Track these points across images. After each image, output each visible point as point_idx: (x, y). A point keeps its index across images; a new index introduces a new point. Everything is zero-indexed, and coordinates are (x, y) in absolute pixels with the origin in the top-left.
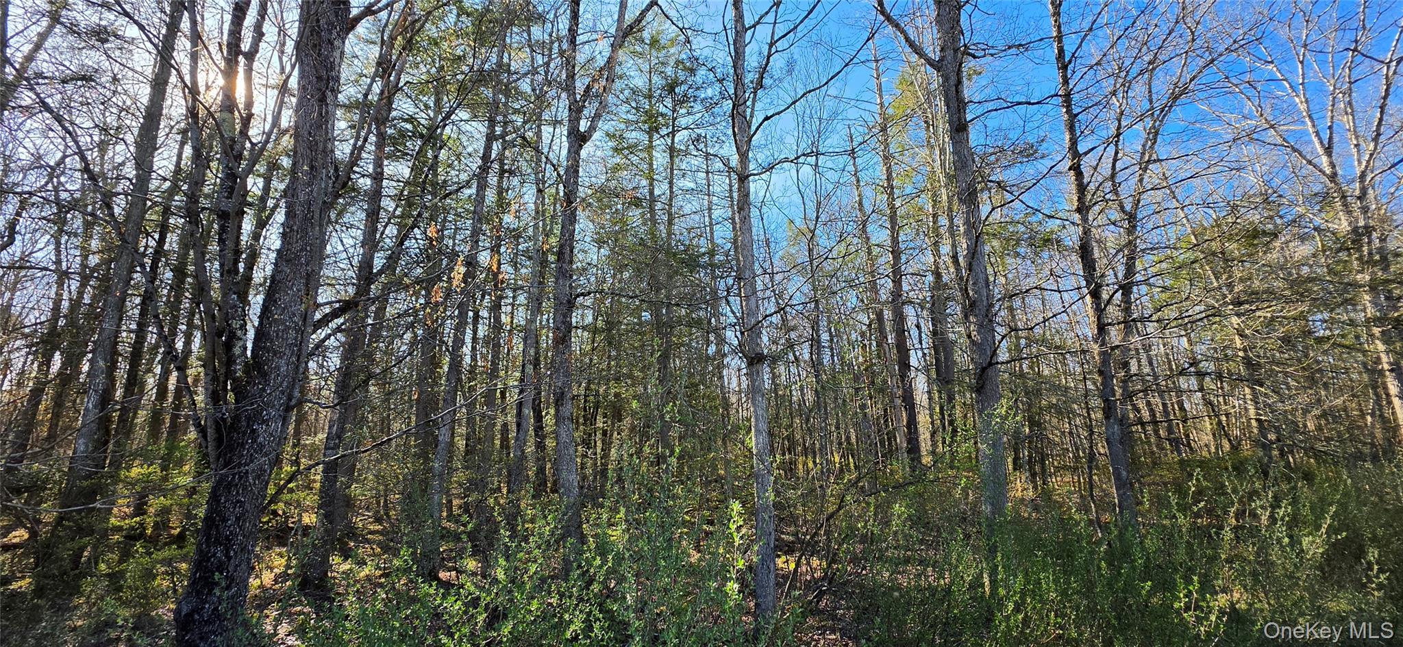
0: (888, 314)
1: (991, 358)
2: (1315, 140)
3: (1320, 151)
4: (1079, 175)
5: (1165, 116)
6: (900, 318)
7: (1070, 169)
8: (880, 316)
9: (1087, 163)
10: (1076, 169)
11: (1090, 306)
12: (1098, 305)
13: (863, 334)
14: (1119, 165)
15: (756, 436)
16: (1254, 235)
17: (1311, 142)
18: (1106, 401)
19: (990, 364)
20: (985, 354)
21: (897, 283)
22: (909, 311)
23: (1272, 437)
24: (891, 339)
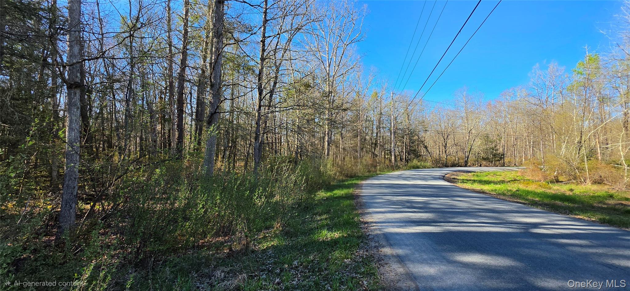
0: (176, 84)
1: (216, 109)
2: (327, 61)
3: (328, 65)
4: (264, 45)
5: (294, 35)
6: (181, 87)
7: (261, 41)
8: (171, 83)
9: (267, 41)
10: (263, 42)
11: (258, 98)
12: (261, 98)
13: (161, 92)
14: (278, 47)
15: (69, 132)
16: (307, 86)
17: (326, 61)
18: (256, 134)
19: (215, 113)
20: (214, 108)
21: (183, 70)
22: (187, 85)
23: (299, 151)
24: (176, 97)
